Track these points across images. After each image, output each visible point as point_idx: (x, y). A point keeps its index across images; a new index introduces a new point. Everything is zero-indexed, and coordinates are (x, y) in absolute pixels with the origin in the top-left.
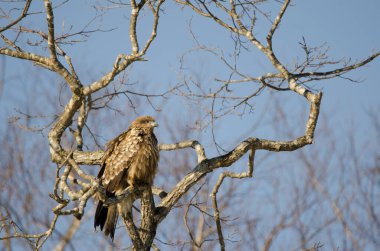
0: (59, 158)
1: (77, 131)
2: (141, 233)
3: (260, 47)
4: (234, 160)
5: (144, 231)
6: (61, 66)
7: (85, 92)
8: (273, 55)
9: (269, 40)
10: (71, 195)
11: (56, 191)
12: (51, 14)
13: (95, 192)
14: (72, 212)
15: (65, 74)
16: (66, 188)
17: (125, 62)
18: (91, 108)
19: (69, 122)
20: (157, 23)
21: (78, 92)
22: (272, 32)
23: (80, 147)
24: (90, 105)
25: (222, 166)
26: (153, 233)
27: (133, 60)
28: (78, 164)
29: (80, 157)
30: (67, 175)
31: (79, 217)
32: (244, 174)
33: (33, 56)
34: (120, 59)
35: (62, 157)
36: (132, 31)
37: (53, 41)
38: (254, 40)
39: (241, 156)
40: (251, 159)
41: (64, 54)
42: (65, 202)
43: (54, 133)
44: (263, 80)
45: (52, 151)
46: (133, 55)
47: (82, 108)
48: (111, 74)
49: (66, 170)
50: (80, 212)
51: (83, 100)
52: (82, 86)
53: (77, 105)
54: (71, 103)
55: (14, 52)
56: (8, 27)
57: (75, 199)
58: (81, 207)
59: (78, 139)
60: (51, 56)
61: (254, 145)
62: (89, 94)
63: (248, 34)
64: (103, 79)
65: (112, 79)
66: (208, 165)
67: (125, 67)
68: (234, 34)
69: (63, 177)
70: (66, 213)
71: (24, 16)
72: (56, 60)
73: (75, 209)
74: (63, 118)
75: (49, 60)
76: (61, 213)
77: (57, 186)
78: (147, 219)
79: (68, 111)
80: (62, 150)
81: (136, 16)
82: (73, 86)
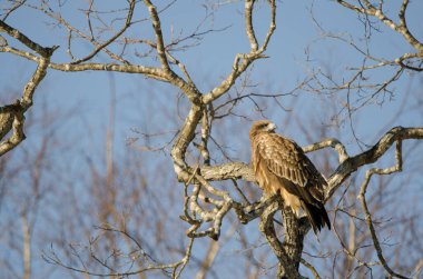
0: (186, 176)
1: (202, 144)
2: (286, 248)
3: (393, 26)
4: (380, 155)
5: (290, 246)
6: (175, 76)
7: (205, 101)
8: (408, 32)
9: (402, 16)
10: (204, 216)
11: (186, 212)
12: (157, 19)
13: (229, 208)
14: (208, 233)
15: (181, 84)
16: (197, 209)
17: (245, 62)
18: (214, 118)
19: (192, 136)
20: (274, 14)
21: (197, 101)
22: (405, 6)
23: (207, 162)
24: (212, 114)
25: (367, 163)
26: (300, 246)
27: (253, 59)
28: (208, 180)
29: (208, 173)
30: (197, 194)
31: (216, 237)
32: (392, 169)
33: (143, 68)
34: (239, 60)
35: (190, 174)
36: (249, 26)
37: (163, 49)
38: (385, 19)
39: (387, 149)
40: (399, 148)
41: (177, 62)
42: (198, 223)
43: (176, 150)
44: (401, 63)
45: (177, 170)
46: (252, 54)
47: (204, 117)
48: (231, 77)
49: (195, 189)
50: (216, 232)
51: (204, 109)
52: (200, 95)
53: (198, 117)
54: (191, 115)
55: (122, 66)
56: (112, 41)
57: (210, 220)
58: (216, 227)
59: (204, 154)
60: (163, 66)
61: (400, 135)
62: (210, 102)
63: (378, 13)
64: (223, 83)
65: (233, 83)
66: (352, 164)
67: (244, 69)
68: (362, 16)
69: (193, 197)
70: (201, 235)
71: (128, 25)
72: (169, 70)
73: (210, 229)
74: (185, 133)
75: (161, 70)
76: (195, 236)
77: (187, 206)
78: (292, 232)
79: (189, 124)
80: (188, 168)
81: (251, 9)
82: (190, 96)
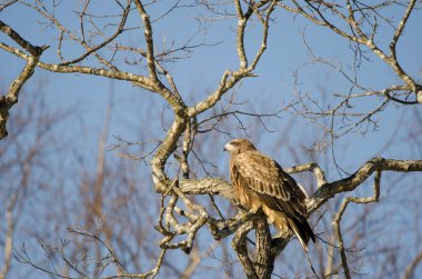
0: (163, 188)
1: (183, 157)
2: (257, 268)
3: (382, 56)
4: (358, 183)
5: (260, 266)
6: (162, 86)
7: (189, 114)
8: (397, 64)
9: (393, 48)
10: (178, 228)
11: (161, 223)
12: (150, 28)
13: (204, 223)
14: (180, 245)
15: (167, 95)
16: (172, 221)
17: (233, 79)
18: (197, 132)
19: (173, 148)
20: (266, 34)
21: (181, 114)
22: (396, 39)
23: (186, 175)
24: (196, 128)
25: (345, 190)
26: (270, 267)
27: (241, 76)
28: (185, 193)
29: (187, 186)
30: (173, 206)
31: (188, 251)
32: (369, 199)
33: (131, 76)
34: (227, 76)
35: (167, 186)
36: (240, 44)
37: (152, 58)
38: (376, 48)
39: (365, 178)
40: (377, 181)
41: (165, 73)
42: (171, 235)
43: (157, 160)
44: (387, 93)
45: (156, 180)
46: (241, 71)
47: (187, 130)
48: (218, 93)
49: (172, 201)
50: (189, 245)
51: (187, 122)
52: (186, 107)
53: (181, 129)
54: (175, 127)
55: (110, 72)
56: (103, 45)
57: (183, 233)
58: (189, 240)
59: (184, 166)
60: (151, 76)
61: (379, 165)
62: (194, 116)
63: (369, 42)
64: (210, 97)
65: (219, 98)
66: (329, 190)
67: (233, 85)
68: (354, 44)
69: (169, 209)
70: (173, 247)
71: (120, 32)
72: (157, 79)
73: (183, 242)
74: (167, 143)
75: (149, 79)
76: (167, 247)
77: (162, 217)
78: (263, 253)
79: (172, 135)
80: (167, 179)
81: (243, 27)
82: (176, 108)
